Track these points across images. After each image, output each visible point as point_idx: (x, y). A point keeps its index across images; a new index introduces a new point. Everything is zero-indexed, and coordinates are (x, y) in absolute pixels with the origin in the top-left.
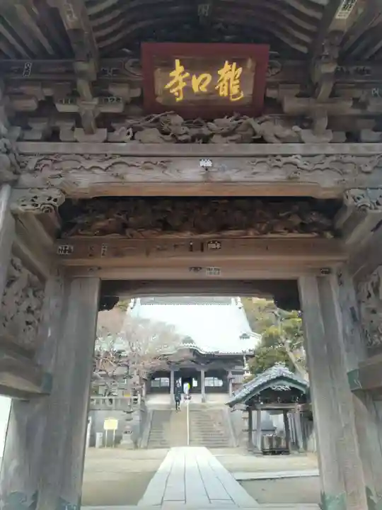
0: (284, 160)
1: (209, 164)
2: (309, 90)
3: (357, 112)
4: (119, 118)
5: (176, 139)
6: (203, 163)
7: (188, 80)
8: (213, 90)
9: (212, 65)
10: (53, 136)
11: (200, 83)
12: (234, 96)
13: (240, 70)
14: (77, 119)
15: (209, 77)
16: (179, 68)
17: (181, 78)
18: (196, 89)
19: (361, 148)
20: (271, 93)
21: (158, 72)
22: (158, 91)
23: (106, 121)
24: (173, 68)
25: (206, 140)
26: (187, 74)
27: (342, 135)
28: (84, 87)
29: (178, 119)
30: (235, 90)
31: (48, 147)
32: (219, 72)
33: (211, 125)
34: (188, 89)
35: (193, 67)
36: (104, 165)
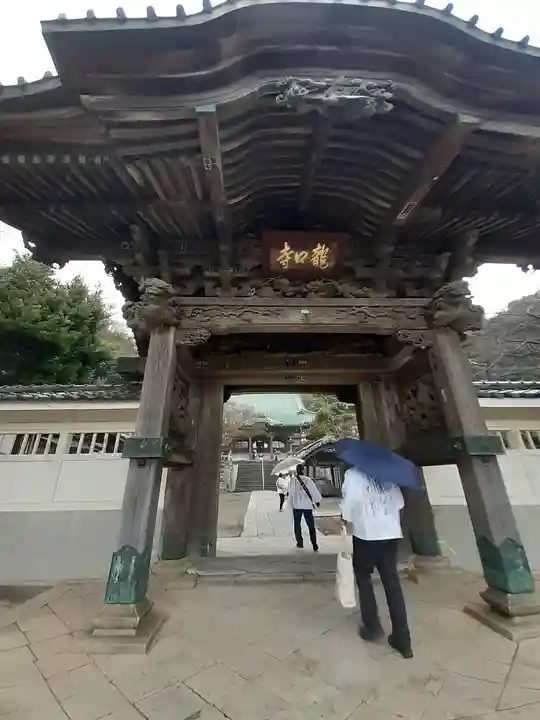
0: (358, 310)
1: (307, 312)
2: (373, 263)
3: (406, 276)
4: (244, 279)
5: (284, 295)
6: (303, 311)
7: (292, 255)
8: (308, 262)
9: (309, 246)
10: (200, 292)
11: (300, 257)
12: (324, 266)
13: (327, 250)
14: (218, 282)
15: (307, 254)
16: (287, 248)
17: (287, 254)
18: (297, 262)
19: (407, 302)
20: (348, 264)
21: (273, 252)
22: (272, 261)
23: (237, 282)
24: (283, 248)
25: (304, 295)
26: (292, 252)
27: (394, 293)
28: (224, 260)
29: (285, 281)
30: (323, 262)
31: (199, 300)
32: (314, 250)
33: (308, 285)
34: (292, 261)
35: (295, 247)
36: (238, 314)
